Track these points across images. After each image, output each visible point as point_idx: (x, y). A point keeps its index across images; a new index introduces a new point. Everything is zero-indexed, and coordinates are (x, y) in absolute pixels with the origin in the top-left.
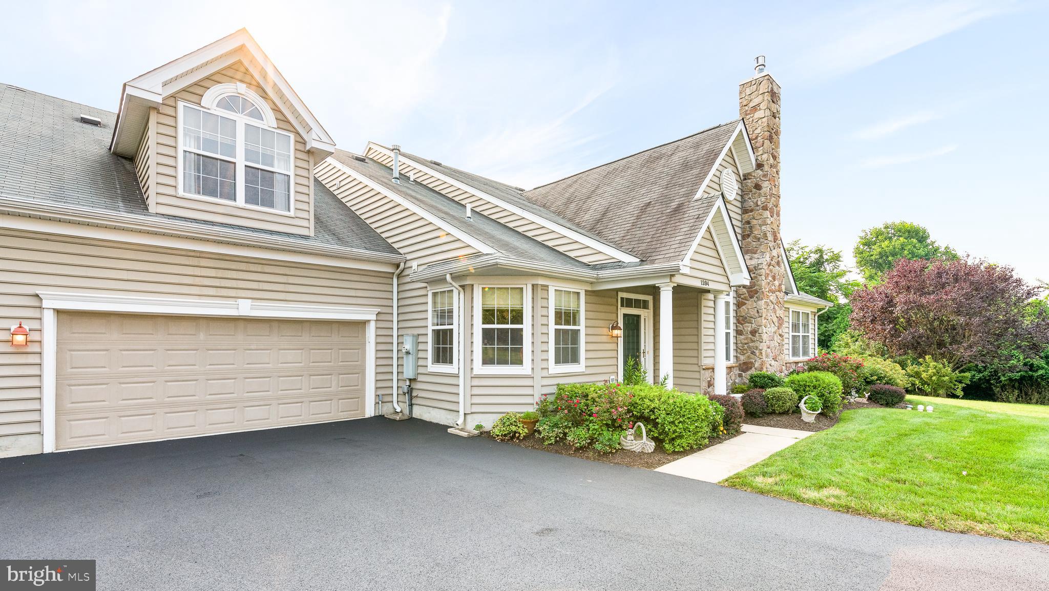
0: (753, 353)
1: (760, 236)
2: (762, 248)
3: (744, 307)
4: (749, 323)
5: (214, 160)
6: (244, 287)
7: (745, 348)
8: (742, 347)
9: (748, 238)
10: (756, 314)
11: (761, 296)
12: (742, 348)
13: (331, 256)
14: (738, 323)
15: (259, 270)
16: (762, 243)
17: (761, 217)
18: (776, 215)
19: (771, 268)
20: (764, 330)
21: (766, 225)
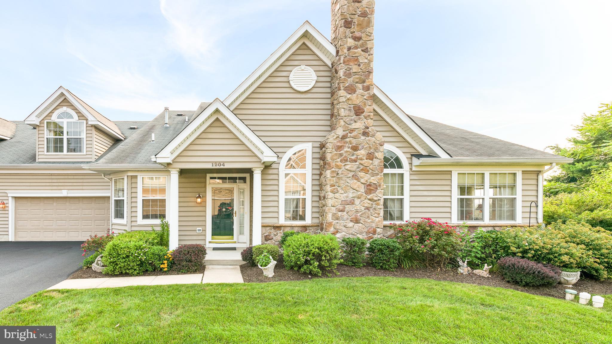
2: (337, 124)
4: (323, 190)
5: (57, 139)
7: (321, 211)
9: (333, 117)
10: (325, 182)
11: (327, 167)
14: (320, 190)
16: (338, 120)
18: (361, 91)
19: (348, 140)
20: (331, 195)
21: (340, 103)
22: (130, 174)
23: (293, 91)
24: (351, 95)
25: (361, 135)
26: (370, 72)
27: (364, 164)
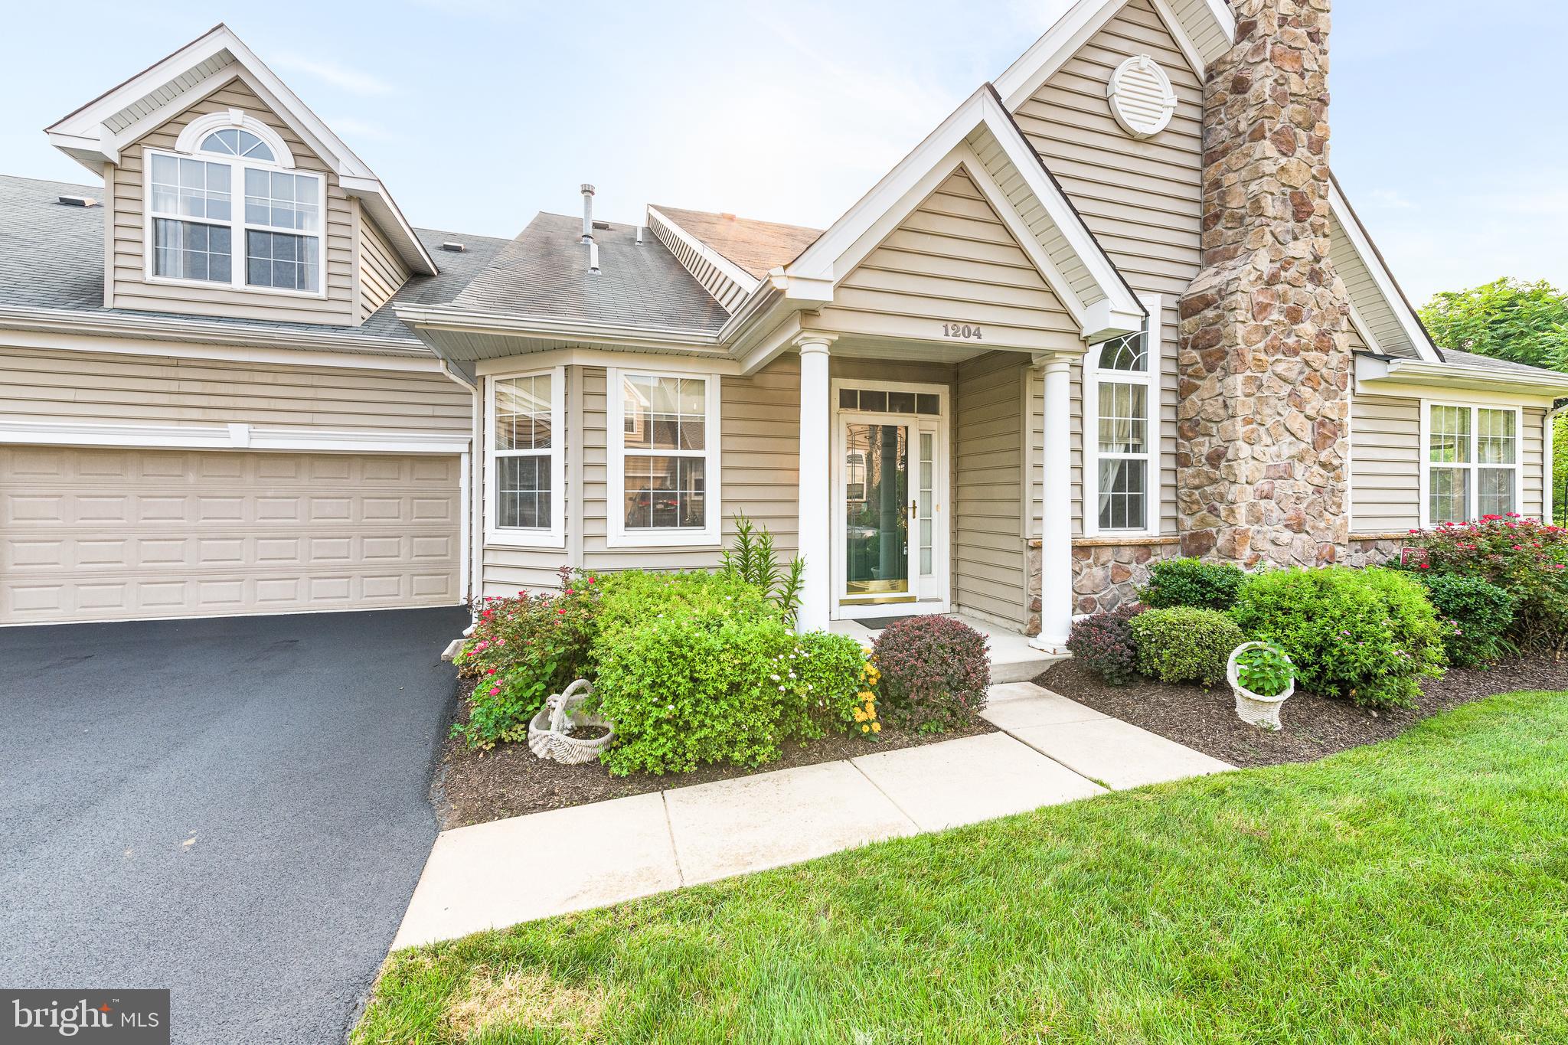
0: (1213, 510)
1: (1243, 211)
2: (1249, 242)
3: (1193, 397)
4: (1204, 435)
5: (201, 227)
6: (246, 406)
7: (1194, 497)
8: (1189, 496)
9: (1215, 224)
10: (1222, 412)
11: (1233, 364)
12: (1188, 499)
13: (378, 354)
14: (1181, 437)
15: (269, 381)
16: (1250, 228)
17: (1248, 159)
18: (1305, 151)
19: (1279, 288)
20: (1245, 450)
21: (1262, 177)
22: (579, 359)
23: (1116, 131)
24: (1286, 159)
25: (1305, 278)
26: (1324, 102)
27: (1312, 364)
